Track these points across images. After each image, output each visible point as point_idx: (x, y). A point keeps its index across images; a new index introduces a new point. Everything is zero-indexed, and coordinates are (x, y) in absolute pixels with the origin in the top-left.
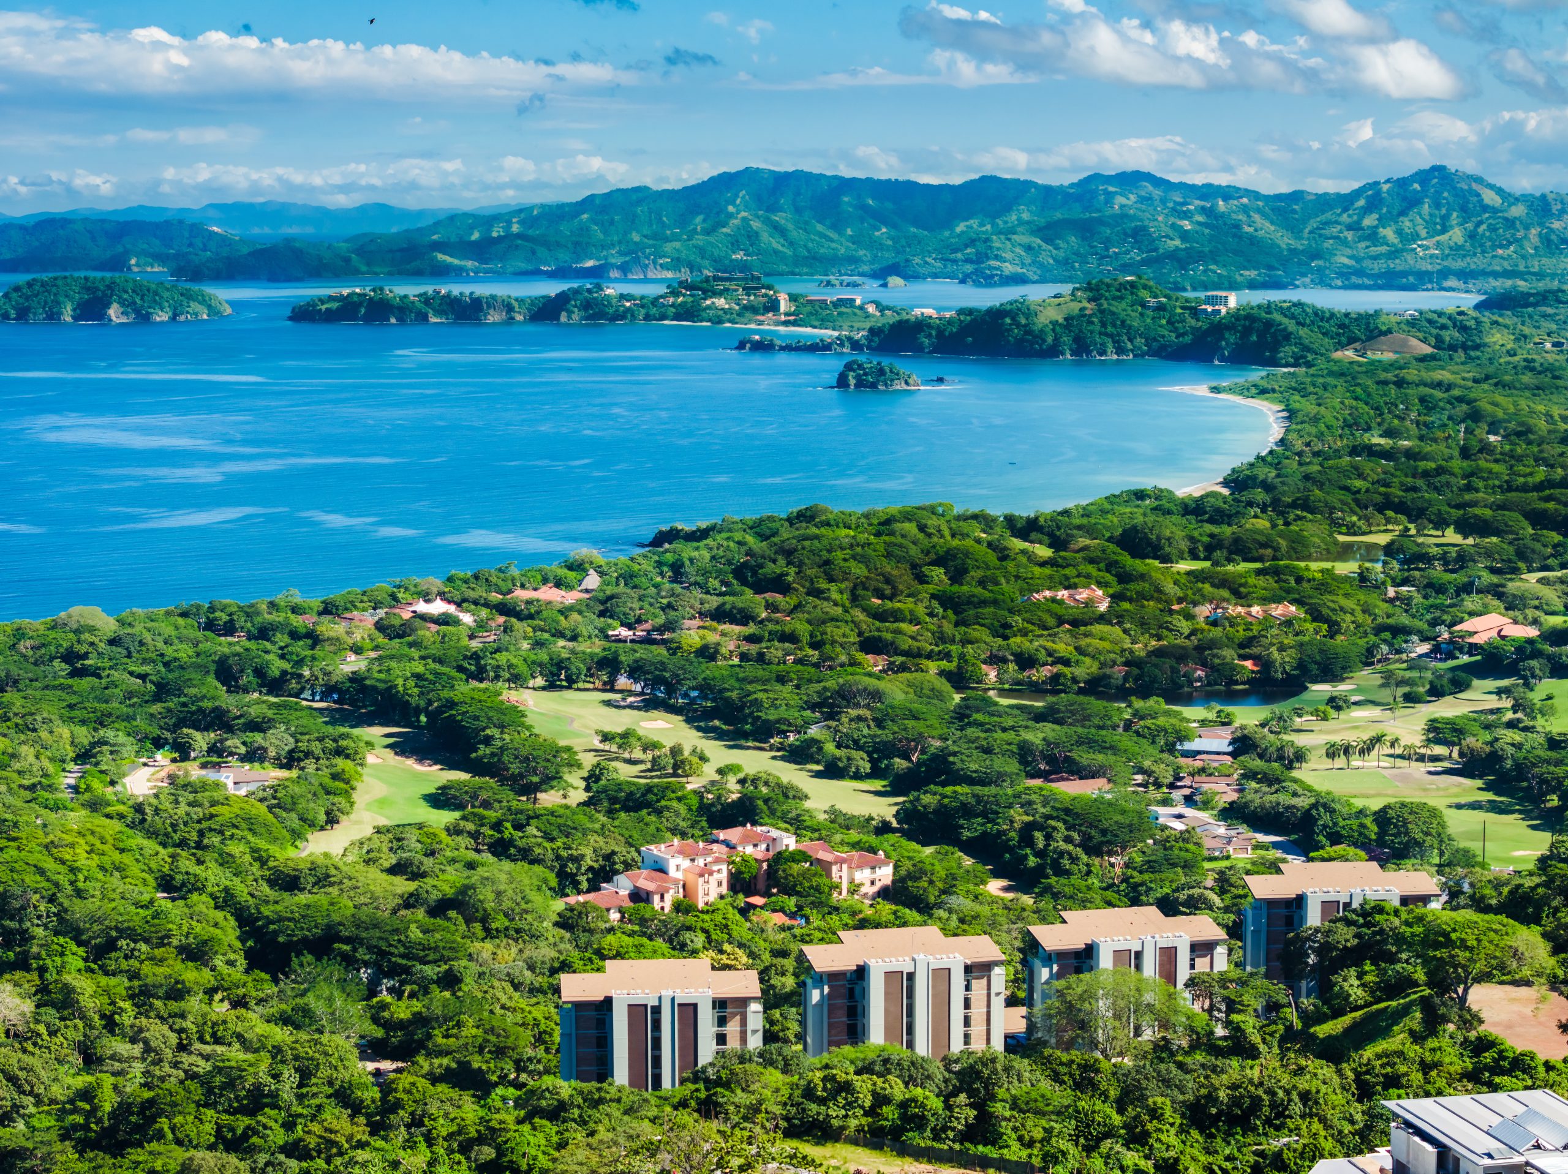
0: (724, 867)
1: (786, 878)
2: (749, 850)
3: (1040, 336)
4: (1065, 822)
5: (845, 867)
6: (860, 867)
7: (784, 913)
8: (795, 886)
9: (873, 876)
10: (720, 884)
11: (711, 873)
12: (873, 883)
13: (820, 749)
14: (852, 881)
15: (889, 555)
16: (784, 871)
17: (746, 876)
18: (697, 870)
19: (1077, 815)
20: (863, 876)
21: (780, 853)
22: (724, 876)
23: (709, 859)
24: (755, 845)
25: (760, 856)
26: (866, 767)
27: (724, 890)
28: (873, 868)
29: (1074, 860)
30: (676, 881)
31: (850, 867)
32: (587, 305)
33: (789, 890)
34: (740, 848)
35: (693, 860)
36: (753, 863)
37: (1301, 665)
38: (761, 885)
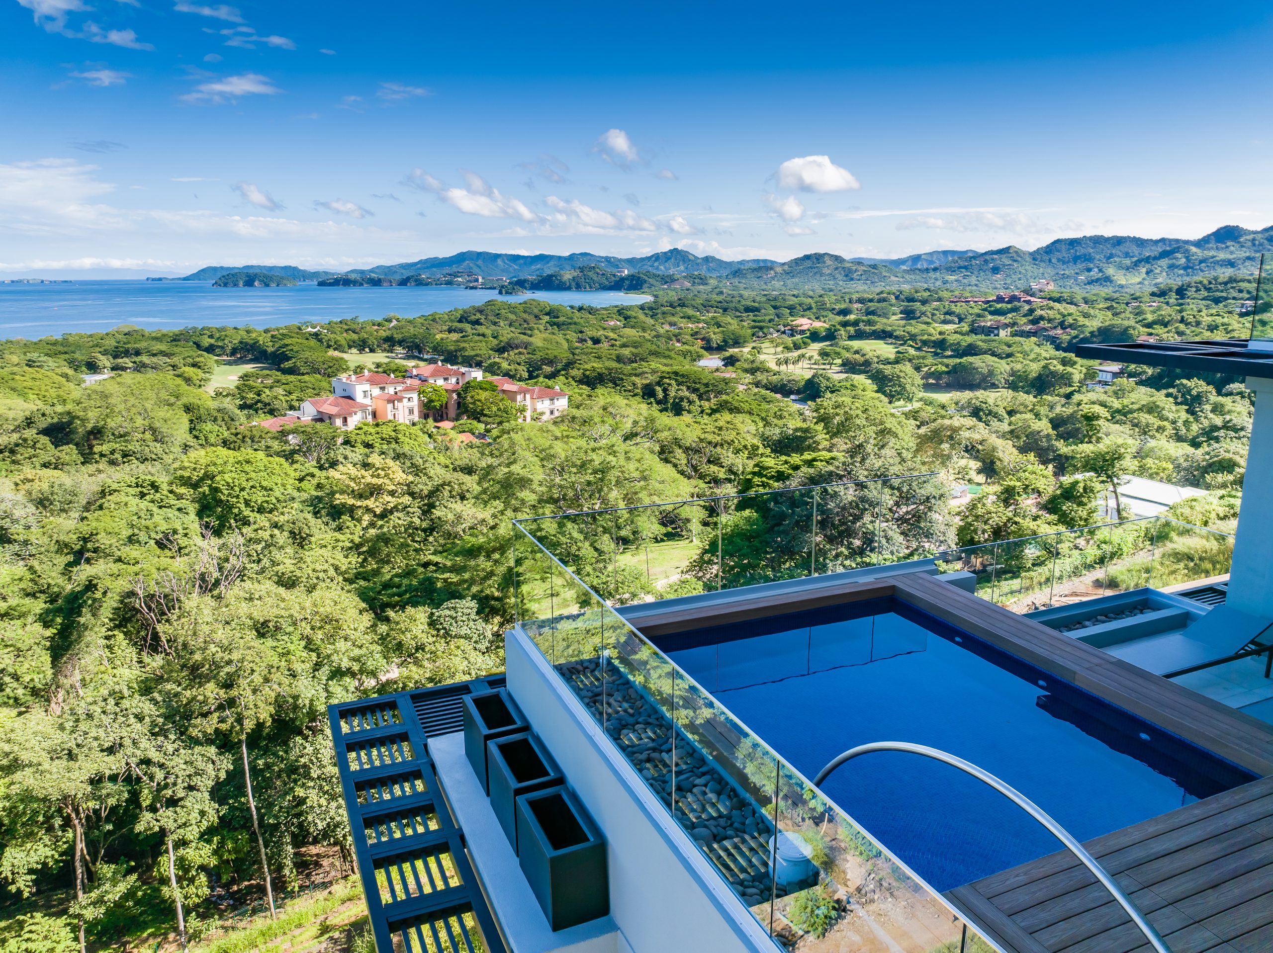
0: (415, 396)
1: (474, 403)
2: (440, 382)
3: (565, 283)
4: (676, 380)
5: (528, 396)
6: (541, 397)
7: (473, 434)
8: (483, 410)
9: (552, 407)
10: (411, 412)
11: (400, 400)
12: (552, 413)
13: (499, 368)
14: (535, 410)
15: (525, 312)
16: (472, 397)
17: (437, 404)
18: (387, 397)
19: (683, 376)
20: (544, 406)
21: (468, 383)
22: (415, 403)
23: (399, 388)
24: (446, 379)
25: (450, 387)
26: (526, 375)
27: (416, 417)
28: (552, 400)
29: (691, 402)
30: (363, 408)
31: (532, 398)
32: (416, 281)
33: (477, 415)
34: (431, 381)
35: (383, 389)
36: (444, 393)
37: (724, 341)
38: (452, 412)
